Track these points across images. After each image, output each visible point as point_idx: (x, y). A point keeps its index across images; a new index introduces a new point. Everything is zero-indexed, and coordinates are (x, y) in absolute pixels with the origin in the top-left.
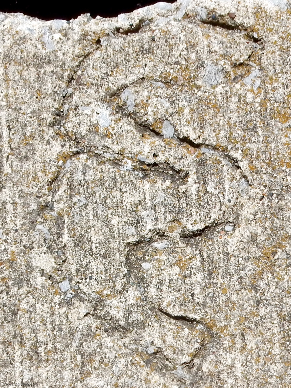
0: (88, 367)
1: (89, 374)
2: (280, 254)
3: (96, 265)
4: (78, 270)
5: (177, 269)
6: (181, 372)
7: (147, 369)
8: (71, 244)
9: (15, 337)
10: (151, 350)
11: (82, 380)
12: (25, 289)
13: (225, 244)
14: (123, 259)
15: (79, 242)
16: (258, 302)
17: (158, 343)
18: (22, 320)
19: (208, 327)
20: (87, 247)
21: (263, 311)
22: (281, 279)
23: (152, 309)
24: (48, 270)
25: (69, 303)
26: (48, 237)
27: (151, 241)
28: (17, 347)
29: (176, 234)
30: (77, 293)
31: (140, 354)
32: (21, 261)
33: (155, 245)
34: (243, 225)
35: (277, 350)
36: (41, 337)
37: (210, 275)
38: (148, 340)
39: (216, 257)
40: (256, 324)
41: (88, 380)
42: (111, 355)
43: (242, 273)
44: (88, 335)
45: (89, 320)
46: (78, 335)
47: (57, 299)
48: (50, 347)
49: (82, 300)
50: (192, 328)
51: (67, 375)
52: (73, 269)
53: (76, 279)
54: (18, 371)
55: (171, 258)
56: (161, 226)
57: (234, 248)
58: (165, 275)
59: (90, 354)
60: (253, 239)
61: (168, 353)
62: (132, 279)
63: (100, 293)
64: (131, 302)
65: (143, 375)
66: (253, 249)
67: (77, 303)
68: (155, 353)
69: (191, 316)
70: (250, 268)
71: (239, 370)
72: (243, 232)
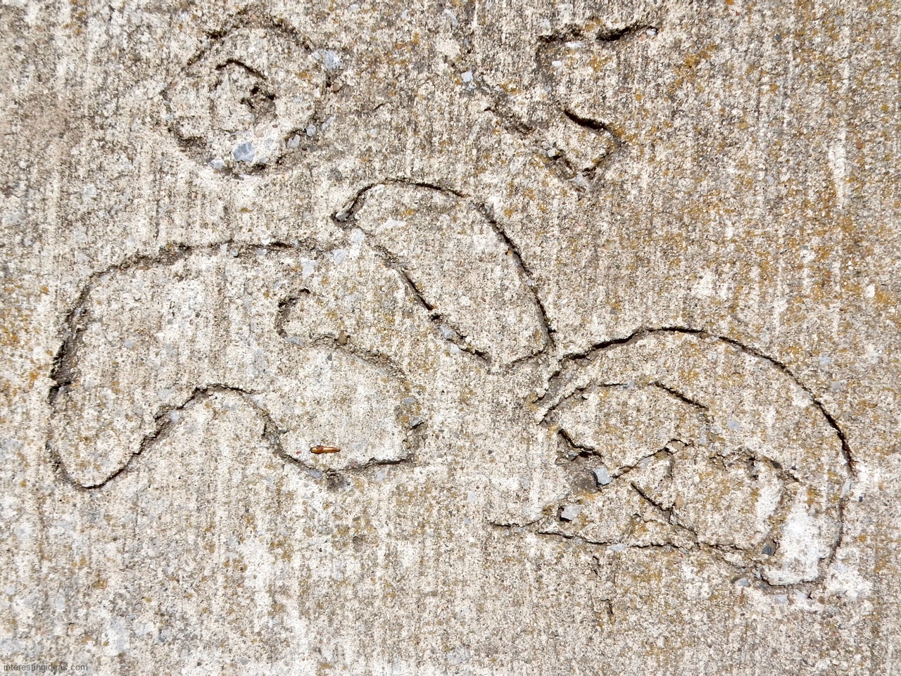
0: (483, 163)
1: (484, 169)
2: (703, 64)
3: (503, 57)
4: (484, 61)
5: (590, 70)
6: (581, 179)
7: (546, 171)
8: (479, 32)
9: (409, 123)
10: (552, 153)
11: (475, 176)
12: (425, 74)
13: (645, 48)
14: (533, 53)
15: (489, 30)
16: (674, 113)
17: (561, 144)
18: (419, 107)
19: (616, 135)
20: (496, 36)
21: (677, 123)
22: (701, 90)
23: (559, 110)
24: (452, 57)
25: (470, 94)
26: (455, 23)
27: (564, 40)
28: (410, 133)
29: (591, 35)
30: (481, 85)
31: (540, 156)
32: (423, 44)
33: (569, 44)
34: (667, 29)
35: (688, 165)
36: (437, 127)
37: (625, 78)
38: (551, 140)
39: (634, 61)
40: (669, 136)
41: (482, 176)
42: (510, 153)
43: (660, 81)
44: (487, 129)
45: (490, 114)
46: (476, 129)
47: (458, 89)
48: (445, 137)
49: (484, 93)
50: (599, 134)
51: (460, 168)
52: (479, 58)
53: (481, 70)
54: (408, 159)
55: (585, 57)
56: (578, 21)
57: (654, 52)
58: (577, 75)
59: (487, 150)
60: (677, 45)
61: (571, 156)
62: (540, 77)
63: (504, 87)
64: (537, 99)
65: (541, 178)
66: (675, 56)
67: (479, 95)
68: (556, 158)
69: (599, 119)
70: (669, 76)
71: (644, 182)
72: (666, 37)
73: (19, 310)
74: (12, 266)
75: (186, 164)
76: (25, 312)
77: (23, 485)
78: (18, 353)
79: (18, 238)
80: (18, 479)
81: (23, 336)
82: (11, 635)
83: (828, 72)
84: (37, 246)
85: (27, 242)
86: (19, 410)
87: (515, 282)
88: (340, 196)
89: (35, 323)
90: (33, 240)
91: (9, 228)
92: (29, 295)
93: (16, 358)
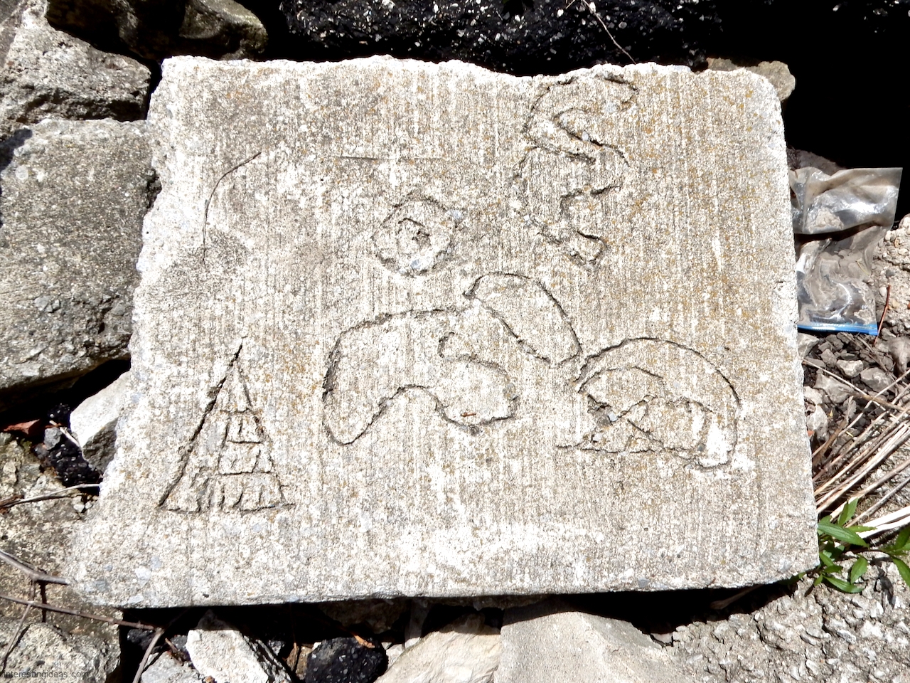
0: (538, 261)
1: (539, 264)
2: (644, 203)
3: (544, 207)
4: (534, 210)
5: (588, 210)
6: (589, 265)
7: (570, 263)
8: (531, 196)
9: (499, 244)
10: (573, 253)
11: (535, 268)
12: (505, 218)
13: (615, 198)
14: (559, 204)
15: (535, 195)
16: (632, 229)
17: (577, 249)
18: (503, 235)
19: (605, 242)
20: (540, 197)
21: (634, 234)
22: (645, 217)
23: (574, 231)
24: (518, 209)
25: (529, 227)
26: (518, 191)
27: (574, 196)
28: (500, 248)
29: (588, 192)
30: (534, 222)
31: (567, 255)
32: (503, 204)
33: (576, 198)
34: (625, 187)
35: (641, 255)
36: (513, 244)
37: (606, 214)
38: (572, 247)
39: (610, 204)
40: (631, 241)
41: (538, 268)
42: (551, 255)
43: (624, 213)
44: (539, 244)
45: (540, 236)
46: (533, 244)
47: (522, 225)
48: (518, 249)
49: (536, 225)
50: (596, 242)
51: (527, 264)
52: (532, 208)
53: (533, 214)
54: (500, 262)
55: (585, 204)
56: (580, 187)
57: (620, 200)
58: (582, 214)
59: (540, 254)
60: (630, 195)
61: (582, 255)
62: (563, 215)
63: (546, 222)
64: (563, 227)
65: (568, 266)
66: (630, 200)
67: (533, 227)
68: (575, 255)
69: (595, 235)
70: (628, 211)
71: (620, 264)
72: (625, 191)
73: (304, 354)
74: (299, 331)
75: (386, 273)
76: (308, 355)
77: (311, 445)
78: (305, 376)
79: (302, 317)
80: (309, 442)
81: (307, 367)
82: (309, 525)
83: (707, 203)
84: (312, 320)
85: (307, 318)
86: (308, 406)
87: (559, 320)
88: (467, 283)
89: (313, 360)
90: (310, 317)
91: (297, 312)
92: (309, 346)
93: (304, 379)
